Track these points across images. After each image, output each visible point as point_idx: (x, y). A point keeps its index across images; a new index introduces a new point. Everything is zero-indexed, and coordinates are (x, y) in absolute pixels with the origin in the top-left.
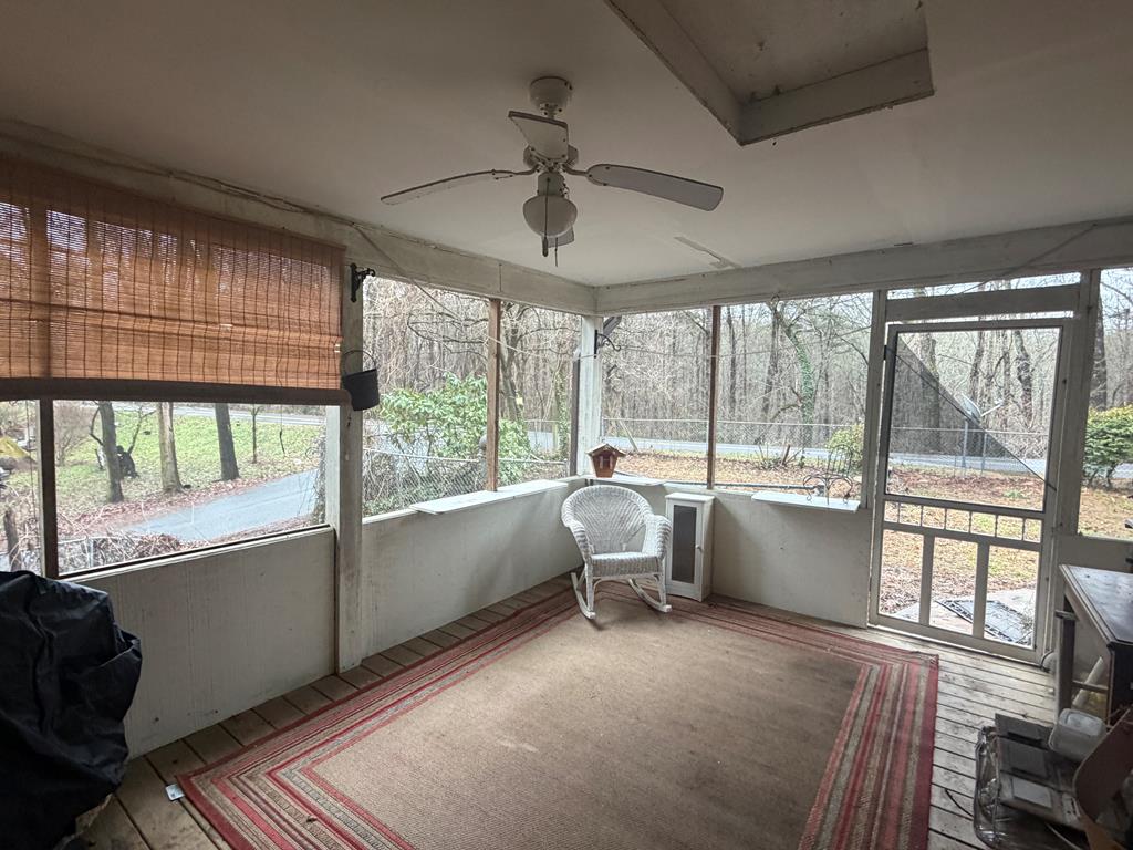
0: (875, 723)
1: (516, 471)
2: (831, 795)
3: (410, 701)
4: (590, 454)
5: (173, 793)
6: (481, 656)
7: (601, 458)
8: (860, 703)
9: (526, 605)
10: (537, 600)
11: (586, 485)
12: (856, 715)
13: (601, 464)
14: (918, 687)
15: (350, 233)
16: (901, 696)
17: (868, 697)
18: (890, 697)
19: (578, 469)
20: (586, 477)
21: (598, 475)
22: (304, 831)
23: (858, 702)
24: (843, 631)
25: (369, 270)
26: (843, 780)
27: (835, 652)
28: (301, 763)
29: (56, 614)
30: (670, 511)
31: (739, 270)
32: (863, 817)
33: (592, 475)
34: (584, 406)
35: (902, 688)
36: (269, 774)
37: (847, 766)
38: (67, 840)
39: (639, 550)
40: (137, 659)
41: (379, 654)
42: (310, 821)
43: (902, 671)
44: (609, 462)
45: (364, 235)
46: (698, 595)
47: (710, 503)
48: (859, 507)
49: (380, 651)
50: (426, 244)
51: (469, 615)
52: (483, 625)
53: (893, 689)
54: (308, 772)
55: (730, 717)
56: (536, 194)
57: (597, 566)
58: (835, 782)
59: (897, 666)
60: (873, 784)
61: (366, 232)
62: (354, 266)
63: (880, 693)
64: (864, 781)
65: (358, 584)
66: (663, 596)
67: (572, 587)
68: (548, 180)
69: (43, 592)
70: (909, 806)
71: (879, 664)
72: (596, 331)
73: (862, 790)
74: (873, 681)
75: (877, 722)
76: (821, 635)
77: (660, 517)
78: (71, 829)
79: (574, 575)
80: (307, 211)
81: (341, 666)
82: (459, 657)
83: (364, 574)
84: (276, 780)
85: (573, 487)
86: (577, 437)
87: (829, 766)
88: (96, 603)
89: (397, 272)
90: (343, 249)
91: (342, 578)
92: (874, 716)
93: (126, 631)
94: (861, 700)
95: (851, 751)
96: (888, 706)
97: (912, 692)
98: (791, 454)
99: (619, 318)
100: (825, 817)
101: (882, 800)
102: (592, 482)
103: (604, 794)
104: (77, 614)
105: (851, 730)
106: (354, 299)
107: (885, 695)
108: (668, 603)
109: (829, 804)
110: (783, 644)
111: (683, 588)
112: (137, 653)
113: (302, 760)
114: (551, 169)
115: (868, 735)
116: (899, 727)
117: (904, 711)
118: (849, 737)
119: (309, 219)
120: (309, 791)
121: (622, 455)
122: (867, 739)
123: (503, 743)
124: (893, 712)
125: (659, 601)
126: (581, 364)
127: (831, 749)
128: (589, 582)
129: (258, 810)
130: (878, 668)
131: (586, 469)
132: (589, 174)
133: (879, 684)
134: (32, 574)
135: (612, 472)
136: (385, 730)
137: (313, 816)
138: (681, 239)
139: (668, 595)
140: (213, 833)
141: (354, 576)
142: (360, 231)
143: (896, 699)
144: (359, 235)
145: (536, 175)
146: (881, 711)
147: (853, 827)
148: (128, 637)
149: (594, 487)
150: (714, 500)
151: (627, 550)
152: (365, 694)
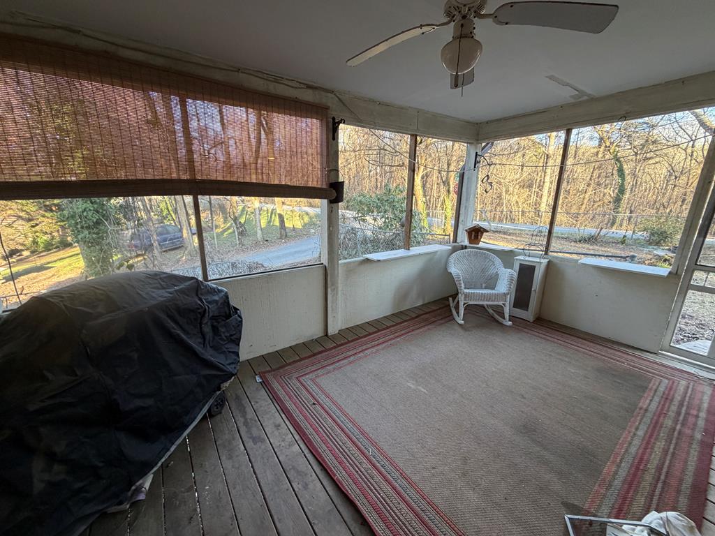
0: (662, 418)
1: (420, 239)
2: (622, 459)
3: (362, 354)
4: (466, 231)
5: (258, 379)
6: (398, 337)
7: (473, 233)
8: (651, 403)
9: (423, 312)
10: (430, 310)
11: (462, 249)
12: (646, 410)
13: (473, 236)
14: (701, 399)
15: (332, 98)
16: (686, 403)
17: (657, 399)
18: (676, 402)
19: (458, 239)
20: (462, 243)
21: (470, 243)
22: (311, 408)
23: (648, 401)
24: (638, 353)
25: (342, 120)
26: (633, 450)
27: (631, 366)
28: (310, 376)
29: (209, 298)
30: (517, 267)
31: (593, 100)
32: (648, 478)
33: (466, 242)
34: (465, 201)
35: (687, 399)
36: (297, 378)
37: (637, 442)
38: (218, 393)
39: (493, 289)
40: (240, 319)
41: (347, 329)
42: (314, 404)
43: (688, 387)
44: (478, 236)
45: (339, 99)
46: (531, 319)
47: (546, 264)
48: (670, 273)
49: (348, 327)
50: (374, 101)
51: (393, 314)
52: (400, 320)
53: (679, 398)
54: (313, 380)
55: (549, 395)
56: (451, 39)
57: (466, 296)
58: (627, 450)
59: (683, 383)
60: (658, 458)
61: (340, 97)
62: (334, 119)
63: (667, 398)
64: (651, 455)
65: (337, 294)
66: (507, 316)
67: (449, 305)
68: (462, 25)
69: (202, 287)
70: (689, 479)
71: (667, 378)
72: (477, 153)
73: (648, 461)
74: (662, 389)
75: (664, 417)
76: (620, 354)
77: (510, 270)
78: (219, 389)
79: (451, 299)
80: (309, 87)
81: (329, 332)
82: (386, 335)
83: (340, 289)
84: (300, 381)
85: (455, 250)
86: (458, 221)
87: (622, 439)
88: (223, 293)
89: (358, 121)
90: (327, 108)
91: (329, 290)
92: (661, 413)
93: (235, 306)
94: (651, 400)
95: (641, 433)
96: (674, 408)
97: (696, 402)
98: (602, 233)
99: (492, 144)
100: (617, 471)
101: (665, 470)
102: (466, 247)
103: (465, 423)
104: (216, 298)
105: (642, 419)
106: (334, 139)
107: (672, 400)
108: (510, 320)
109: (621, 462)
110: (590, 355)
111: (520, 313)
112: (240, 317)
113: (311, 375)
114: (464, 17)
115: (656, 425)
116: (683, 425)
117: (687, 414)
118: (640, 424)
119: (310, 91)
120: (313, 389)
121: (487, 231)
122: (655, 427)
123: (409, 384)
124: (679, 413)
125: (504, 318)
126: (465, 175)
127: (625, 429)
128: (461, 304)
129: (292, 394)
130: (667, 381)
131: (464, 239)
132: (495, 16)
133: (667, 392)
134: (197, 279)
135: (480, 241)
136: (349, 368)
137: (316, 402)
138: (551, 78)
139: (510, 316)
140: (274, 400)
141: (335, 290)
142: (337, 97)
143: (681, 405)
144: (337, 99)
145: (453, 24)
146: (668, 411)
147: (639, 483)
148: (236, 309)
149: (466, 250)
150: (549, 262)
151: (485, 288)
152: (340, 348)
